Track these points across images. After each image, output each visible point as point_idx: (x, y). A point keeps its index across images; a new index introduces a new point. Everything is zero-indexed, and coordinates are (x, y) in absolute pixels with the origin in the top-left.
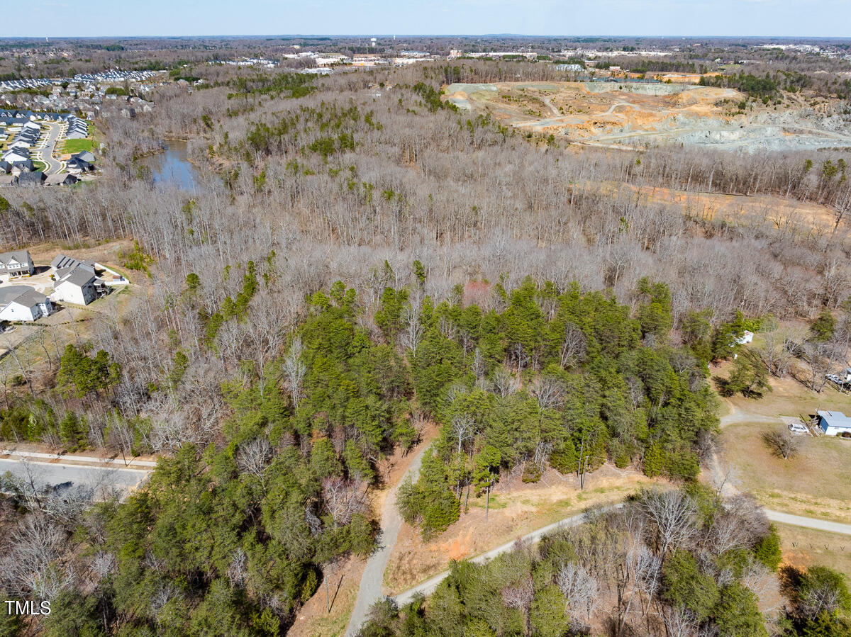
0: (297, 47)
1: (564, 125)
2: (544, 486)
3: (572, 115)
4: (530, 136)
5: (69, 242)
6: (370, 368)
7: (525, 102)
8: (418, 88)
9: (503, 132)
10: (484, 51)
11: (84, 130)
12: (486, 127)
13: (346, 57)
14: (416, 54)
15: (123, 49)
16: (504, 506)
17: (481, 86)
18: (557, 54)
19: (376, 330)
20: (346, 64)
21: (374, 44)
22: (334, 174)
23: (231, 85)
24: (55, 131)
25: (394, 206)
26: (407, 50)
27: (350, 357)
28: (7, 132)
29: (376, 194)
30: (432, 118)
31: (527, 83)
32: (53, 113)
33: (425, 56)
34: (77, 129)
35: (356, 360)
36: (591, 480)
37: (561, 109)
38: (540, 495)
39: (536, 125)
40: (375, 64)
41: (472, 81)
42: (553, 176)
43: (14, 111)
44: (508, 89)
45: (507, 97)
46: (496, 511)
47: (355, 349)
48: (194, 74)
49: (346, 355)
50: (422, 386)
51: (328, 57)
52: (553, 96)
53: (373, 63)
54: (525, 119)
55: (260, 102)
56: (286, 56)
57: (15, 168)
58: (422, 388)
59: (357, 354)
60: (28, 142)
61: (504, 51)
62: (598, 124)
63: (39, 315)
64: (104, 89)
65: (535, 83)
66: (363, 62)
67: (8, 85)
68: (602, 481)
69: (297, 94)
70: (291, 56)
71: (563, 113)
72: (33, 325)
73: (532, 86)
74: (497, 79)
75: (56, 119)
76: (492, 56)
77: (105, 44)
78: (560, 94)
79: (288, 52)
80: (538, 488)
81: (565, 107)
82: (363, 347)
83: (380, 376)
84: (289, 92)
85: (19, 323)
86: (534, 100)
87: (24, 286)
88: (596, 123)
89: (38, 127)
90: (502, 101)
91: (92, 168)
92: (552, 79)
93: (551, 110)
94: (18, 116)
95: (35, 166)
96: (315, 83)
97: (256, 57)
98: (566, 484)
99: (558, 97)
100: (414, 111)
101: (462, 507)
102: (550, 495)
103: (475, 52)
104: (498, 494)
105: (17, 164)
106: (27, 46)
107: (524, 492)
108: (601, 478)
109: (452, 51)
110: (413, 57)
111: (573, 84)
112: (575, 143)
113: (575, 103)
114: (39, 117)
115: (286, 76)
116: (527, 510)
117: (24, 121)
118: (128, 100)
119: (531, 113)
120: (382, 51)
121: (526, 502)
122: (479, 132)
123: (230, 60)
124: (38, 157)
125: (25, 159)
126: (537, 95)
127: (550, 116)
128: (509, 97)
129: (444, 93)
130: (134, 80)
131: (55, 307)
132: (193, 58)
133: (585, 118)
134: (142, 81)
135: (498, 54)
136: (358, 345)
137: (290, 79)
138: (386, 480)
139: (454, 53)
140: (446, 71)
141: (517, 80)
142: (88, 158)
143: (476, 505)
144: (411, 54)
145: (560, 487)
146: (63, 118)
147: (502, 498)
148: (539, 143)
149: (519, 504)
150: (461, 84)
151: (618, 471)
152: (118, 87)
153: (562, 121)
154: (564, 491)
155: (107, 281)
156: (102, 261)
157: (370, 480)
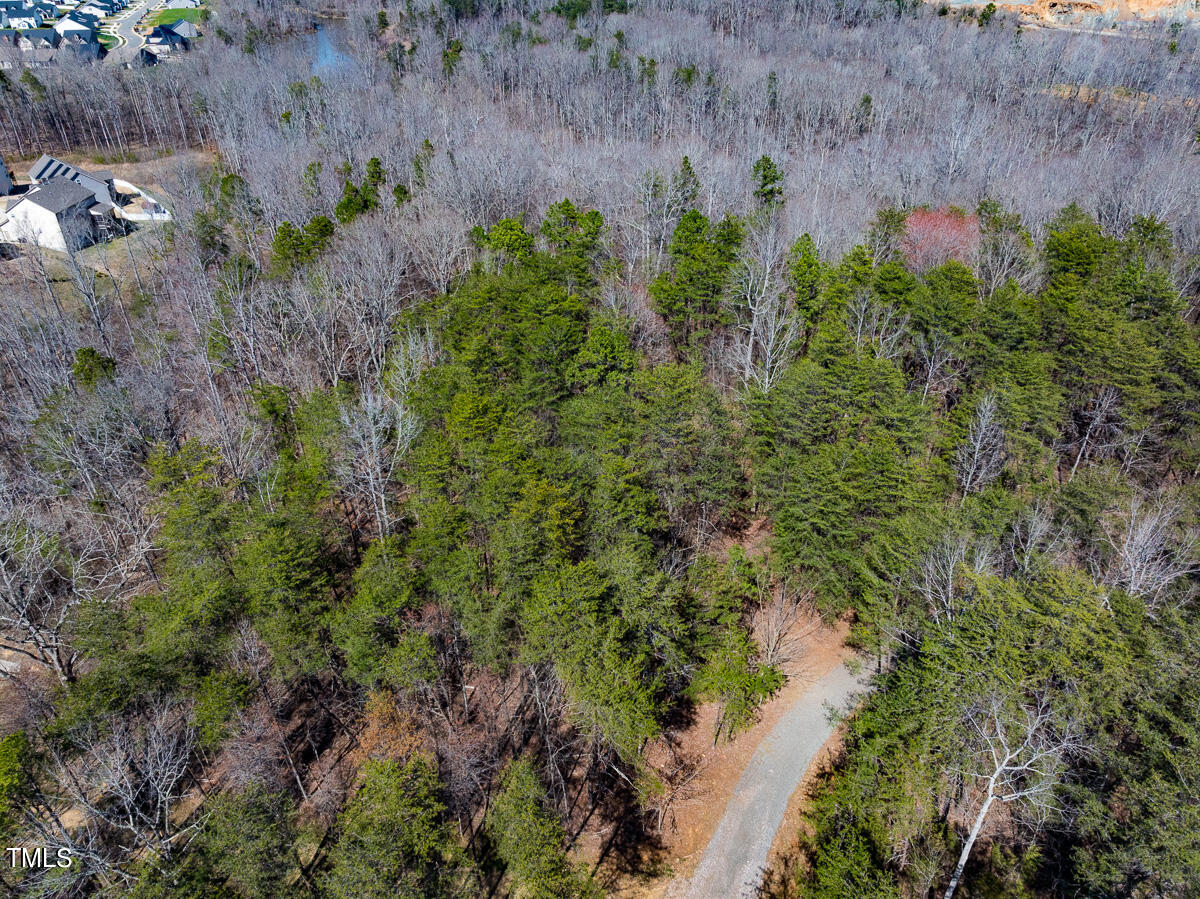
4: (943, 12)
6: (629, 437)
19: (654, 325)
22: (584, 44)
25: (698, 92)
27: (571, 395)
29: (664, 74)
35: (586, 407)
47: (588, 371)
49: (561, 389)
50: (797, 510)
57: (65, 39)
58: (800, 519)
59: (590, 390)
60: (102, 8)
62: (1059, 7)
82: (613, 368)
83: (660, 464)
88: (1054, 5)
91: (187, 45)
95: (100, 39)
105: (69, 34)
124: (111, 31)
125: (86, 29)
136: (594, 358)
142: (182, 30)
148: (962, 23)
155: (129, 214)
156: (144, 182)
157: (608, 830)
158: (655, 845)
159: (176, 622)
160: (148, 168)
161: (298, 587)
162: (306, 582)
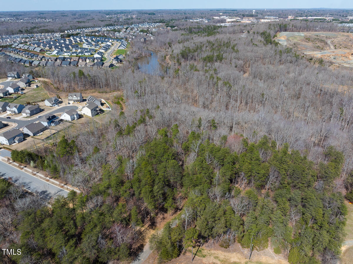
0: (221, 14)
1: (334, 54)
2: (229, 251)
3: (340, 50)
4: (311, 59)
5: (101, 90)
7: (317, 42)
8: (263, 34)
9: (297, 57)
10: (306, 16)
11: (125, 46)
12: (288, 54)
13: (239, 19)
14: (272, 17)
15: (154, 14)
16: (204, 256)
17: (296, 34)
18: (344, 18)
20: (238, 22)
21: (254, 13)
22: (206, 71)
23: (186, 30)
24: (116, 46)
26: (269, 16)
27: (162, 163)
28: (100, 46)
30: (264, 48)
31: (320, 32)
32: (118, 39)
33: (276, 18)
34: (123, 46)
36: (256, 255)
37: (335, 46)
38: (225, 256)
39: (318, 54)
40: (251, 22)
41: (293, 31)
42: (313, 81)
43: (105, 38)
44: (310, 35)
45: (308, 39)
46: (199, 258)
47: (165, 159)
48: (174, 25)
49: (160, 161)
51: (232, 18)
52: (333, 39)
53: (250, 21)
54: (314, 50)
55: (192, 38)
56: (215, 18)
57: (96, 60)
59: (165, 162)
60: (104, 50)
61: (316, 17)
63: (73, 119)
64: (140, 30)
65: (324, 33)
66: (246, 21)
67: (109, 28)
68: (263, 258)
69: (209, 34)
70: (217, 18)
71: (335, 48)
72: (70, 122)
73: (323, 34)
74: (306, 30)
75: (118, 41)
76: (309, 19)
77: (149, 12)
78: (338, 38)
79: (216, 16)
80: (226, 252)
81: (338, 45)
82: (168, 159)
84: (206, 34)
85: (66, 121)
86: (322, 41)
87: (76, 106)
88: (352, 54)
89: (111, 44)
90: (305, 41)
91: (121, 61)
92: (335, 31)
93: (329, 46)
94: (106, 40)
95: (103, 59)
96: (219, 30)
97: (202, 18)
98: (242, 253)
99: (336, 40)
100: (256, 45)
101: (184, 250)
102: (231, 257)
103: (302, 17)
104: (204, 249)
105: (97, 58)
106: (123, 13)
107: (218, 252)
108: (263, 256)
109: (289, 16)
110: (270, 19)
111: (346, 34)
112: (336, 64)
113: (344, 43)
114: (113, 40)
115: (209, 27)
116: (215, 262)
117: (107, 42)
118: (146, 35)
119: (318, 47)
120: (257, 16)
121: (216, 258)
122: (284, 56)
123: (191, 19)
124: (105, 56)
125: (100, 56)
126: (324, 39)
127: (328, 49)
128: (310, 39)
129: (276, 36)
130: (152, 27)
131: (80, 116)
132: (177, 18)
133: (347, 51)
134: (155, 27)
135: (313, 18)
137: (210, 28)
138: (158, 225)
139: (290, 17)
140: (280, 26)
141: (316, 31)
142: (120, 57)
143: (190, 251)
144: (270, 17)
145: (238, 255)
146: (120, 41)
147: (205, 252)
148: (316, 63)
149: (212, 257)
150: (286, 32)
151: (274, 254)
152: (145, 29)
153: (333, 52)
154: (239, 257)
155: (104, 108)
156: (107, 99)
157: (150, 223)
158: (156, 226)
159: (103, 187)
160: (108, 96)
161: (117, 185)
162: (118, 184)
